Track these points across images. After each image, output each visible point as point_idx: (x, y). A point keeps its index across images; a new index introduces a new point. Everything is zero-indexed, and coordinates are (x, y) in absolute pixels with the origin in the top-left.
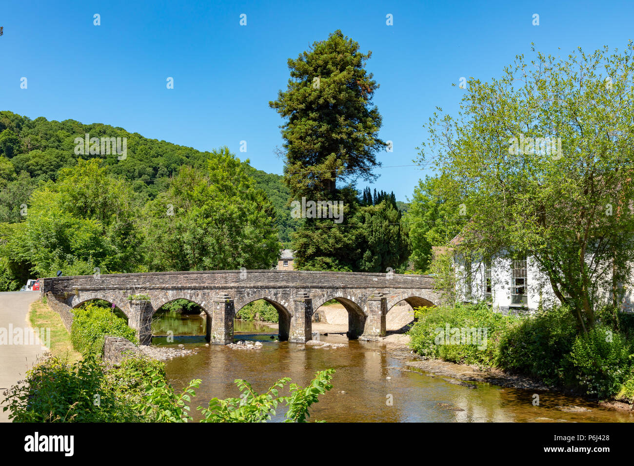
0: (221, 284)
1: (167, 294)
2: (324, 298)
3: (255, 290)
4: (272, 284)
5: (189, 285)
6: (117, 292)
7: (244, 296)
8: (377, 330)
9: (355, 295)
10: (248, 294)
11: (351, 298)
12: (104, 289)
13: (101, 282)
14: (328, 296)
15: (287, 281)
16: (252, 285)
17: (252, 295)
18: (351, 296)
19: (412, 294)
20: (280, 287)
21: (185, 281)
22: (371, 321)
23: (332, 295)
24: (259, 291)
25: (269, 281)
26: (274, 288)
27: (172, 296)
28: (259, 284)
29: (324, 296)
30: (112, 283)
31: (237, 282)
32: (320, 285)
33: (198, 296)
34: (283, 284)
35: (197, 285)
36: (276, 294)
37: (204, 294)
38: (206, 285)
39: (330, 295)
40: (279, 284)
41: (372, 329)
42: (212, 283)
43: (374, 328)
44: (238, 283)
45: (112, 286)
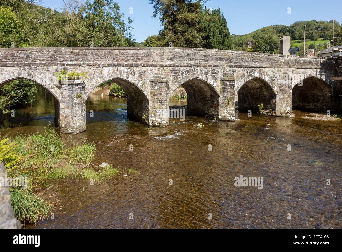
0: (157, 62)
1: (102, 73)
2: (245, 78)
3: (188, 69)
4: (203, 63)
5: (126, 63)
6: (46, 69)
7: (179, 76)
8: (287, 107)
9: (268, 75)
10: (182, 73)
11: (265, 78)
12: (29, 65)
13: (25, 56)
14: (248, 76)
15: (216, 60)
16: (186, 64)
17: (186, 74)
18: (265, 76)
19: (310, 74)
20: (210, 66)
21: (121, 58)
22: (281, 99)
23: (251, 75)
24: (192, 70)
25: (200, 60)
26: (205, 66)
27: (108, 76)
28: (192, 63)
29: (245, 76)
30: (39, 58)
31: (173, 60)
32: (242, 65)
33: (134, 75)
34: (212, 63)
35: (134, 63)
36: (206, 74)
37: (141, 73)
38: (143, 62)
39: (249, 75)
40: (209, 63)
41: (282, 107)
42: (148, 61)
43: (284, 106)
44: (173, 62)
45: (40, 62)
